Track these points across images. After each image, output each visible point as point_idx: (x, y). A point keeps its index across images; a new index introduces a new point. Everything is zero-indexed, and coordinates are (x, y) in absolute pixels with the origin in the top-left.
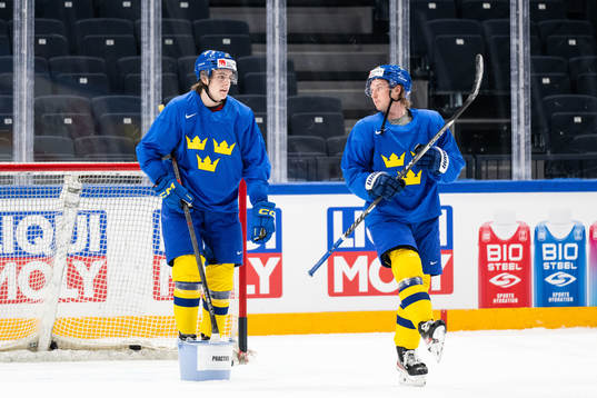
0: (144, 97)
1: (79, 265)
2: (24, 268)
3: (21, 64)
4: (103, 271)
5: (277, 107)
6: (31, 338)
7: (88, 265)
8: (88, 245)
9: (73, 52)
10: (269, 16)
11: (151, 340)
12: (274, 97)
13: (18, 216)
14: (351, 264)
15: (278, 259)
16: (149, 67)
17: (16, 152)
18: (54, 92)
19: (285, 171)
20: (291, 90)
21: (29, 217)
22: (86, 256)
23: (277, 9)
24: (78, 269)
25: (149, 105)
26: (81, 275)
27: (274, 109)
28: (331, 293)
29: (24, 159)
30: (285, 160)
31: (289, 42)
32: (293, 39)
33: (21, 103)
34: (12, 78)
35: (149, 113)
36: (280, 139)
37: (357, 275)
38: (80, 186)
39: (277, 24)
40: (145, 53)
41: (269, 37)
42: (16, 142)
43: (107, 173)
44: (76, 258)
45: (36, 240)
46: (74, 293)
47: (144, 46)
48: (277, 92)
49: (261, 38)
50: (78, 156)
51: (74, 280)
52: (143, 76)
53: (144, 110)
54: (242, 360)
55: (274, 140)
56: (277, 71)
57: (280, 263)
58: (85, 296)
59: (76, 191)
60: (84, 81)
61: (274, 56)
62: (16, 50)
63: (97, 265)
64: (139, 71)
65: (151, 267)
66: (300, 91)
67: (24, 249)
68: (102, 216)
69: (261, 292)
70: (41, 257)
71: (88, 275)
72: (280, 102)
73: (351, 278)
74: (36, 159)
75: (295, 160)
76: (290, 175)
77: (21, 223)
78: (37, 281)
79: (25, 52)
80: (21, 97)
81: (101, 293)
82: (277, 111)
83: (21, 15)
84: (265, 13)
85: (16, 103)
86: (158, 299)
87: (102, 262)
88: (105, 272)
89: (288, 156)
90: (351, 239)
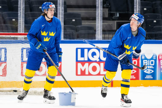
0: (19, 12)
7: (1, 65)
8: (1, 59)
11: (20, 89)
12: (60, 13)
16: (21, 3)
20: (65, 11)
25: (20, 15)
28: (77, 75)
30: (63, 33)
35: (20, 17)
37: (85, 69)
43: (7, 36)
48: (61, 11)
52: (19, 6)
53: (19, 17)
56: (61, 5)
57: (61, 65)
60: (0, 7)
64: (18, 4)
65: (20, 66)
66: (68, 11)
68: (5, 50)
71: (1, 68)
72: (62, 14)
73: (83, 70)
75: (66, 33)
76: (64, 38)
81: (5, 74)
82: (61, 17)
88: (6, 67)
90: (83, 58)
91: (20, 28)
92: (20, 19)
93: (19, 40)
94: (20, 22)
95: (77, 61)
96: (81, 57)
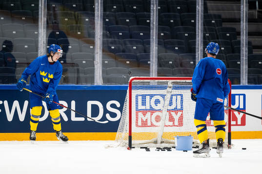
0: (197, 54)
1: (173, 114)
2: (154, 114)
3: (153, 42)
4: (182, 116)
5: (244, 58)
6: (155, 139)
7: (176, 114)
8: (176, 107)
9: (173, 38)
10: (242, 26)
12: (243, 55)
13: (152, 96)
17: (151, 73)
18: (166, 52)
19: (247, 81)
21: (156, 96)
22: (176, 110)
24: (173, 115)
25: (198, 57)
26: (174, 117)
30: (247, 77)
31: (249, 35)
32: (250, 34)
33: (153, 56)
34: (150, 47)
36: (245, 70)
38: (172, 85)
39: (244, 28)
40: (197, 39)
41: (242, 33)
42: (151, 70)
43: (182, 81)
45: (158, 104)
46: (171, 123)
47: (197, 36)
48: (244, 53)
49: (239, 34)
50: (173, 75)
51: (171, 119)
52: (197, 47)
54: (229, 147)
55: (243, 70)
56: (244, 45)
58: (175, 125)
59: (170, 87)
60: (177, 48)
61: (243, 40)
62: (151, 37)
63: (179, 113)
67: (154, 108)
68: (181, 97)
69: (238, 124)
70: (159, 110)
71: (176, 117)
72: (245, 56)
74: (158, 76)
76: (249, 82)
77: (153, 98)
78: (158, 119)
79: (154, 38)
80: (153, 54)
81: (181, 123)
82: (244, 60)
83: (153, 24)
84: (240, 24)
85: (151, 56)
87: (181, 113)
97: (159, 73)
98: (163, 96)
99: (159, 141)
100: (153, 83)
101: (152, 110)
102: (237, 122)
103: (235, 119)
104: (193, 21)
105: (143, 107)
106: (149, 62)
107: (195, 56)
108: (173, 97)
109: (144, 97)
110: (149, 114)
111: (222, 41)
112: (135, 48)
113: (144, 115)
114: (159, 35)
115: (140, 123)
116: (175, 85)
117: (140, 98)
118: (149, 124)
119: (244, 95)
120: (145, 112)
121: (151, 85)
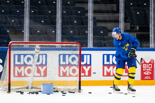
0: (57, 26)
1: (40, 68)
2: (26, 68)
3: (26, 17)
4: (46, 69)
5: (91, 29)
6: (27, 86)
7: (42, 68)
8: (42, 63)
9: (40, 14)
10: (89, 6)
11: (57, 87)
13: (25, 55)
14: (109, 68)
15: (90, 67)
16: (58, 18)
17: (24, 39)
19: (92, 45)
20: (95, 24)
21: (28, 55)
22: (42, 65)
23: (91, 4)
25: (58, 27)
27: (90, 29)
28: (104, 75)
29: (26, 41)
30: (92, 42)
32: (95, 12)
33: (26, 27)
34: (24, 20)
35: (58, 30)
36: (91, 37)
37: (110, 71)
38: (39, 48)
39: (91, 8)
40: (57, 15)
41: (89, 11)
42: (24, 37)
44: (39, 66)
45: (29, 61)
46: (39, 75)
47: (57, 13)
48: (91, 25)
49: (87, 12)
50: (40, 40)
51: (39, 71)
52: (57, 20)
53: (57, 29)
54: (79, 92)
55: (90, 37)
56: (91, 20)
57: (91, 68)
58: (41, 75)
59: (38, 49)
61: (90, 16)
62: (25, 13)
63: (44, 68)
64: (56, 19)
65: (58, 68)
66: (97, 25)
67: (26, 63)
68: (46, 56)
69: (86, 75)
70: (30, 65)
71: (42, 70)
72: (91, 27)
73: (108, 72)
74: (29, 41)
75: (95, 42)
76: (93, 46)
77: (25, 57)
78: (29, 71)
79: (27, 14)
80: (26, 25)
81: (45, 75)
82: (91, 30)
83: (26, 5)
84: (88, 5)
85: (25, 27)
86: (60, 76)
88: (46, 70)
89: (93, 41)
90: (109, 62)
91: (58, 38)
92: (58, 31)
93: (57, 48)
94: (58, 33)
95: (104, 65)
96: (107, 61)
97: (30, 39)
98: (33, 55)
99: (30, 87)
100: (26, 46)
101: (25, 65)
102: (85, 74)
103: (84, 72)
104: (54, 2)
105: (19, 63)
106: (23, 31)
107: (56, 27)
108: (40, 56)
109: (19, 55)
110: (23, 68)
111: (74, 17)
112: (13, 21)
113: (20, 69)
114: (30, 12)
115: (16, 75)
116: (41, 48)
117: (16, 56)
118: (23, 75)
119: (90, 55)
120: (20, 66)
121: (24, 47)
